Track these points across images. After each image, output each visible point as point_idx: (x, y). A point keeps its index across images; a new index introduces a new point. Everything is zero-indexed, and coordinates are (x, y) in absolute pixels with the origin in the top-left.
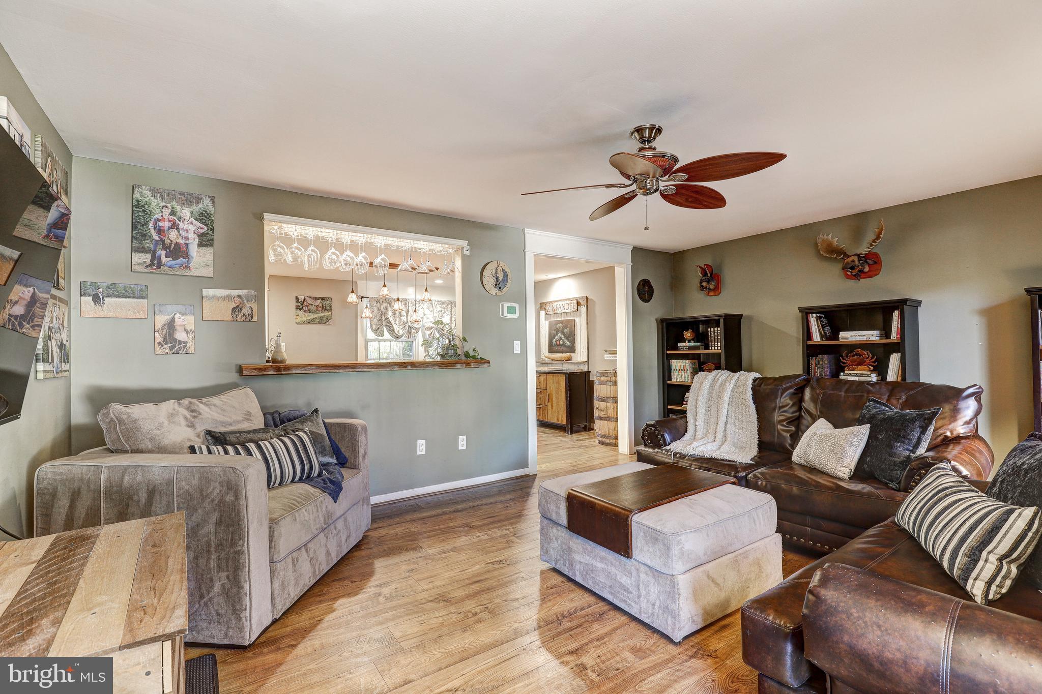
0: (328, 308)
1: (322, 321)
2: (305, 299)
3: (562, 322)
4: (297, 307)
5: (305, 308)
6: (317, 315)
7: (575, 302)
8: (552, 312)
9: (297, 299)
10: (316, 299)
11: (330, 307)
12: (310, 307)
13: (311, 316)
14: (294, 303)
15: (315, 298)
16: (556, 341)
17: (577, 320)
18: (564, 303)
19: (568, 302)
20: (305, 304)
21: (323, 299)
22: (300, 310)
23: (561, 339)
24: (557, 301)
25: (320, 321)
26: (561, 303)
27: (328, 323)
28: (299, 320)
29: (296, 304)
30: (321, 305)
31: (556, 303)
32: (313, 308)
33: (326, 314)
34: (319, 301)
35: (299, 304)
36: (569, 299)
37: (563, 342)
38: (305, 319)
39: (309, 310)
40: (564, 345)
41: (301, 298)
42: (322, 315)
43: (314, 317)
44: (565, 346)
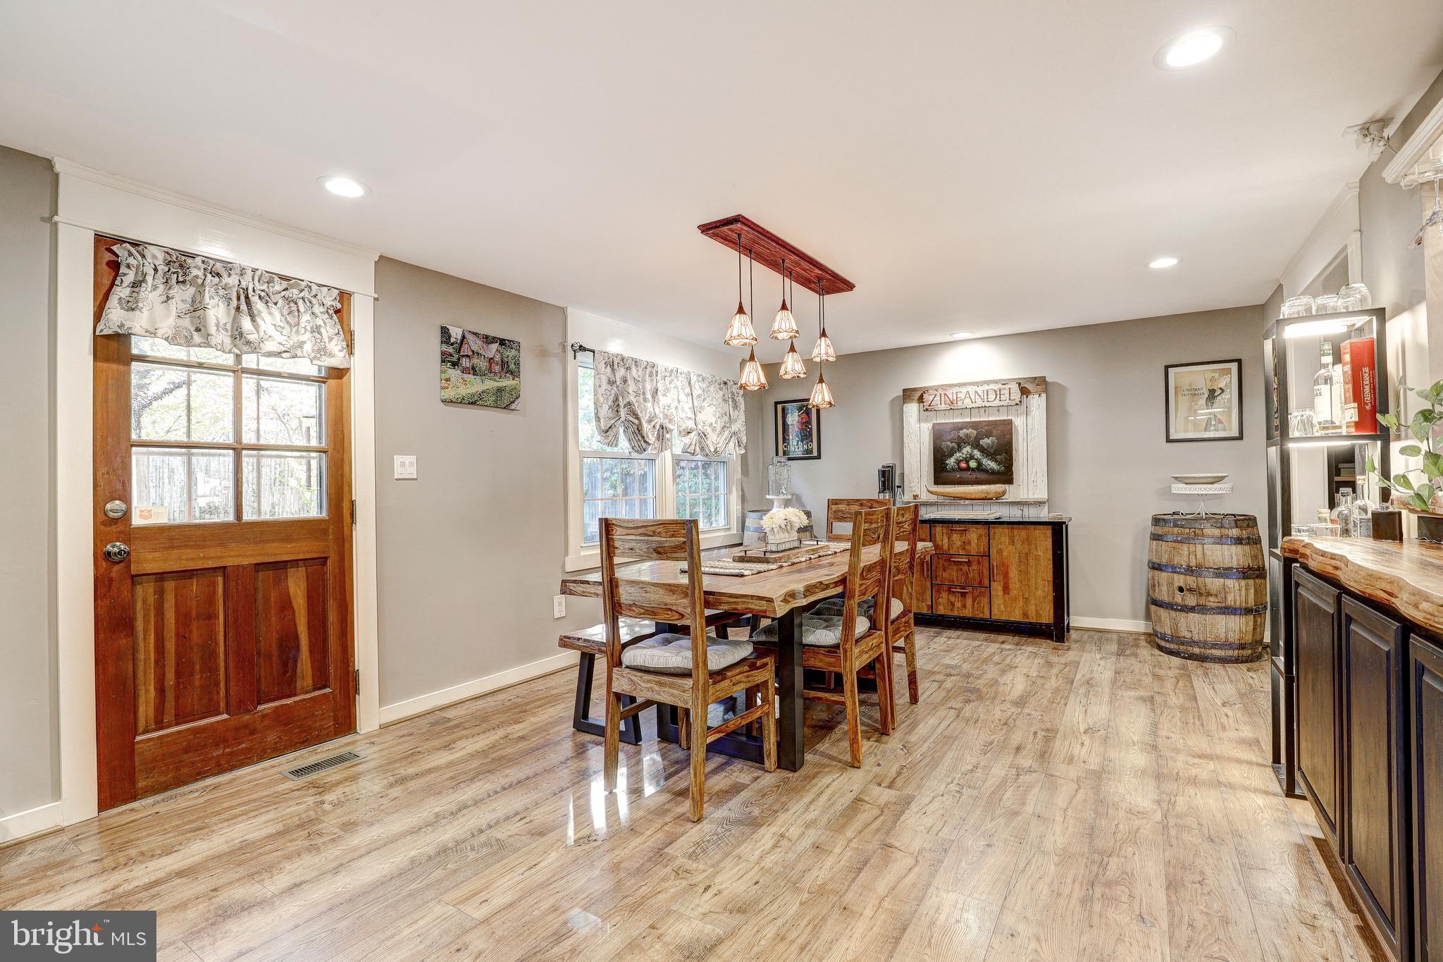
0: (512, 366)
1: (504, 401)
2: (464, 337)
3: (975, 425)
4: (445, 356)
5: (465, 363)
6: (490, 384)
7: (1015, 387)
8: (943, 407)
9: (445, 332)
10: (488, 340)
11: (517, 364)
12: (475, 361)
13: (476, 385)
14: (434, 347)
15: (487, 337)
16: (958, 462)
17: (1019, 422)
18: (980, 389)
19: (997, 387)
20: (465, 350)
21: (502, 342)
22: (454, 364)
23: (972, 457)
24: (960, 385)
25: (496, 401)
26: (971, 389)
27: (513, 406)
28: (450, 393)
29: (445, 347)
30: (498, 358)
31: (955, 390)
32: (482, 364)
33: (507, 382)
34: (495, 346)
35: (450, 350)
36: (996, 382)
37: (980, 464)
38: (464, 391)
39: (473, 368)
40: (980, 468)
41: (456, 333)
42: (500, 384)
43: (484, 387)
44: (986, 471)
